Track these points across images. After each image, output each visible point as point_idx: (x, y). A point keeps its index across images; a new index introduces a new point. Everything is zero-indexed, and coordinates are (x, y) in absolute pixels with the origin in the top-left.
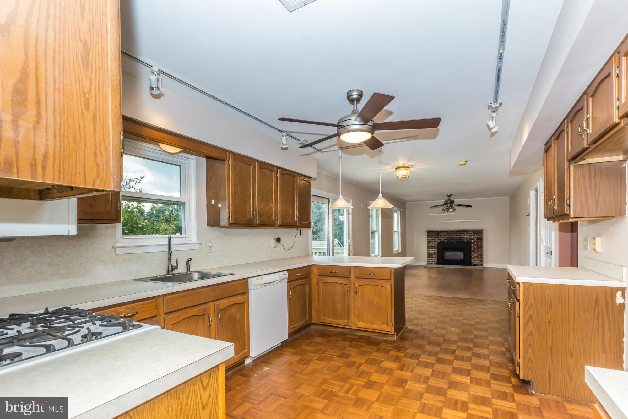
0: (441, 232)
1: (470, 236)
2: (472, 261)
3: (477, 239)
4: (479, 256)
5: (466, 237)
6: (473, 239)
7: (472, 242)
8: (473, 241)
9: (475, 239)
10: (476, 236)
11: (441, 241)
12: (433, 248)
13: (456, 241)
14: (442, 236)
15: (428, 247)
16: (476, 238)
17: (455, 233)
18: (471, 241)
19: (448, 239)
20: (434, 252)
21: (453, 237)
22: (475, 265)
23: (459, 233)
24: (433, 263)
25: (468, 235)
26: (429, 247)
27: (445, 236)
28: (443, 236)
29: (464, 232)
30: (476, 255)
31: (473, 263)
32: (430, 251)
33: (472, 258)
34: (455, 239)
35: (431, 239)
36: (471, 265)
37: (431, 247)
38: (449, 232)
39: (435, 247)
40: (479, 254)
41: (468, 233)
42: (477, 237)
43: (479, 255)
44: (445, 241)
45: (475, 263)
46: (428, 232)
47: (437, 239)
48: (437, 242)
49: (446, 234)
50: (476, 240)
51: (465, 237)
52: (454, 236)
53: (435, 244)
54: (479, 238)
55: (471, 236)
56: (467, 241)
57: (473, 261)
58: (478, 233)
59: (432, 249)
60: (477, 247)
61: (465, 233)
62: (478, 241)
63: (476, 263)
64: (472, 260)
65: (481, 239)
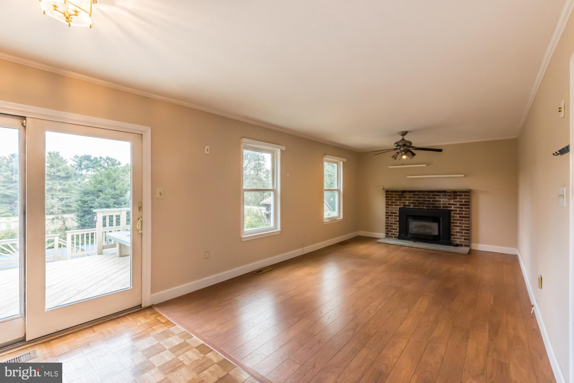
0: (404, 192)
1: (448, 199)
2: (452, 239)
3: (460, 205)
4: (464, 232)
5: (443, 201)
6: (454, 205)
7: (453, 209)
8: (454, 207)
9: (456, 205)
10: (458, 200)
11: (404, 205)
12: (394, 215)
13: (426, 206)
14: (406, 197)
15: (386, 213)
16: (458, 204)
17: (426, 193)
18: (451, 207)
19: (415, 203)
20: (395, 221)
21: (422, 201)
22: (457, 245)
23: (431, 194)
24: (394, 236)
25: (446, 198)
26: (388, 213)
27: (410, 197)
28: (407, 199)
29: (439, 194)
30: (458, 229)
31: (453, 240)
32: (390, 219)
33: (452, 233)
34: (425, 204)
35: (391, 202)
36: (451, 245)
37: (391, 213)
38: (416, 193)
39: (396, 213)
40: (463, 228)
41: (445, 195)
42: (461, 202)
43: (462, 230)
44: (410, 206)
45: (456, 241)
46: (387, 191)
47: (399, 201)
48: (398, 207)
49: (412, 196)
50: (458, 206)
51: (440, 201)
52: (424, 198)
53: (396, 209)
54: (464, 203)
55: (451, 199)
56: (443, 207)
57: (454, 238)
58: (462, 195)
59: (392, 216)
60: (460, 217)
61: (442, 194)
62: (462, 208)
63: (458, 241)
64: (452, 237)
65: (467, 205)
